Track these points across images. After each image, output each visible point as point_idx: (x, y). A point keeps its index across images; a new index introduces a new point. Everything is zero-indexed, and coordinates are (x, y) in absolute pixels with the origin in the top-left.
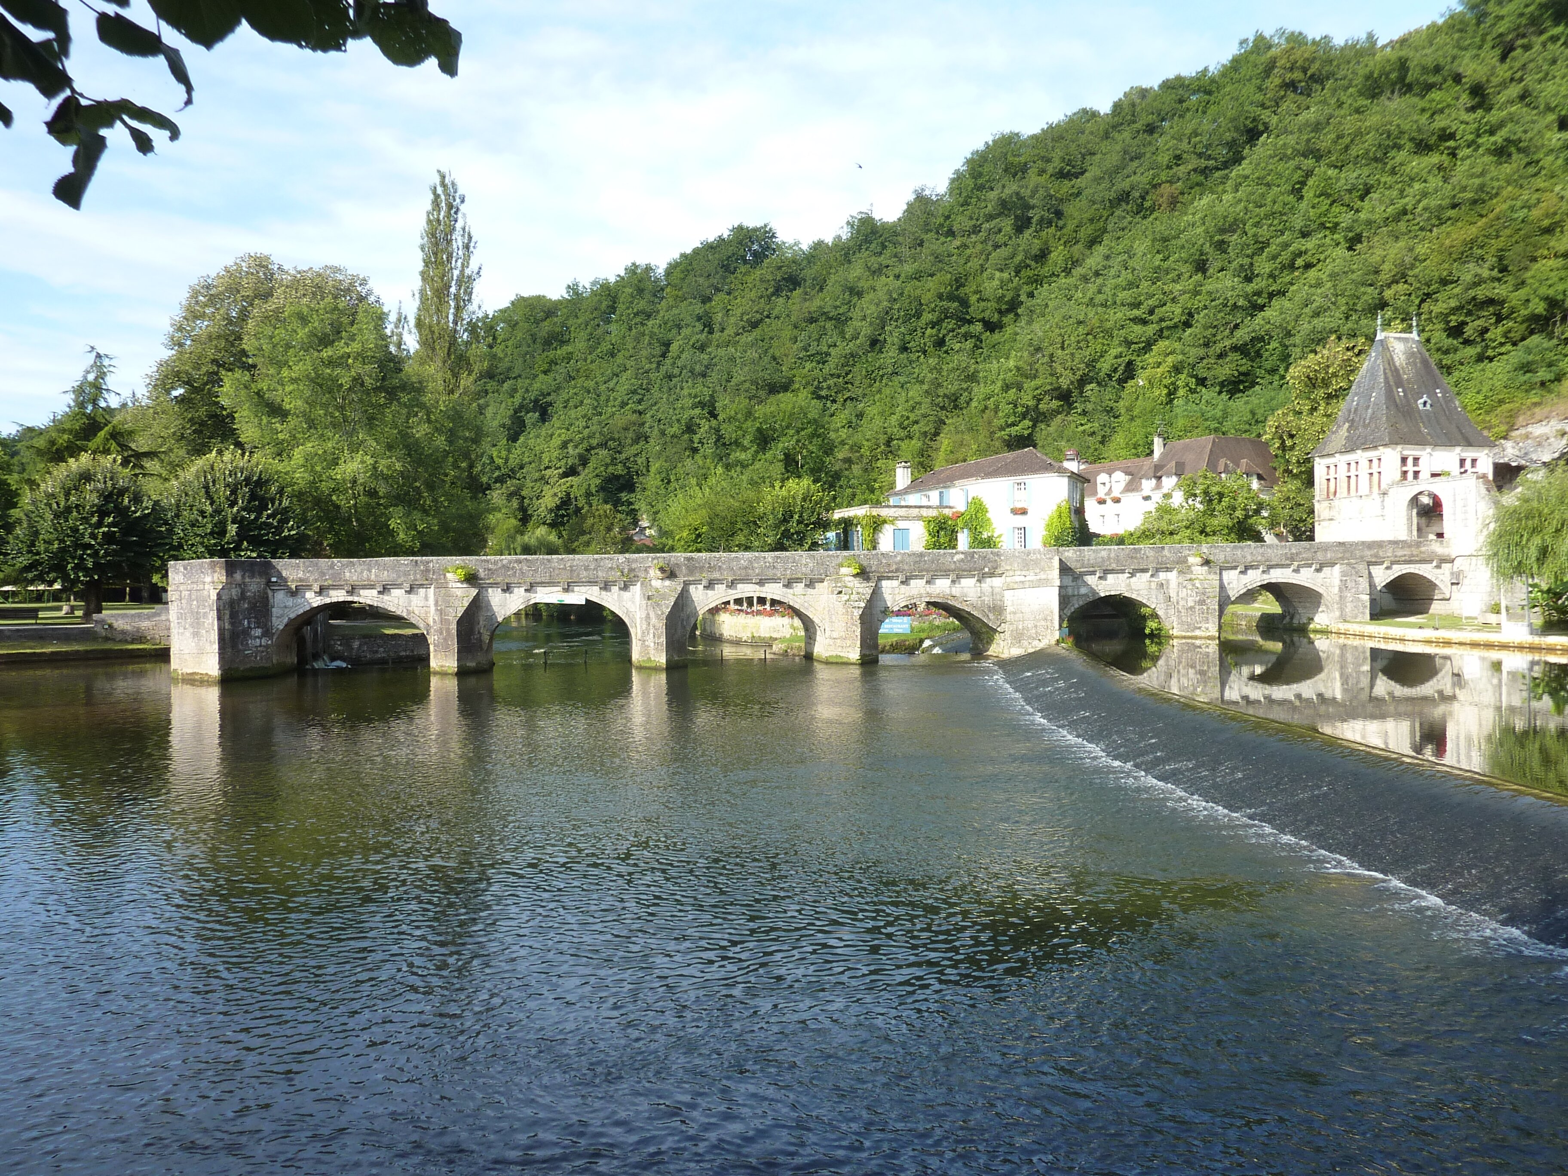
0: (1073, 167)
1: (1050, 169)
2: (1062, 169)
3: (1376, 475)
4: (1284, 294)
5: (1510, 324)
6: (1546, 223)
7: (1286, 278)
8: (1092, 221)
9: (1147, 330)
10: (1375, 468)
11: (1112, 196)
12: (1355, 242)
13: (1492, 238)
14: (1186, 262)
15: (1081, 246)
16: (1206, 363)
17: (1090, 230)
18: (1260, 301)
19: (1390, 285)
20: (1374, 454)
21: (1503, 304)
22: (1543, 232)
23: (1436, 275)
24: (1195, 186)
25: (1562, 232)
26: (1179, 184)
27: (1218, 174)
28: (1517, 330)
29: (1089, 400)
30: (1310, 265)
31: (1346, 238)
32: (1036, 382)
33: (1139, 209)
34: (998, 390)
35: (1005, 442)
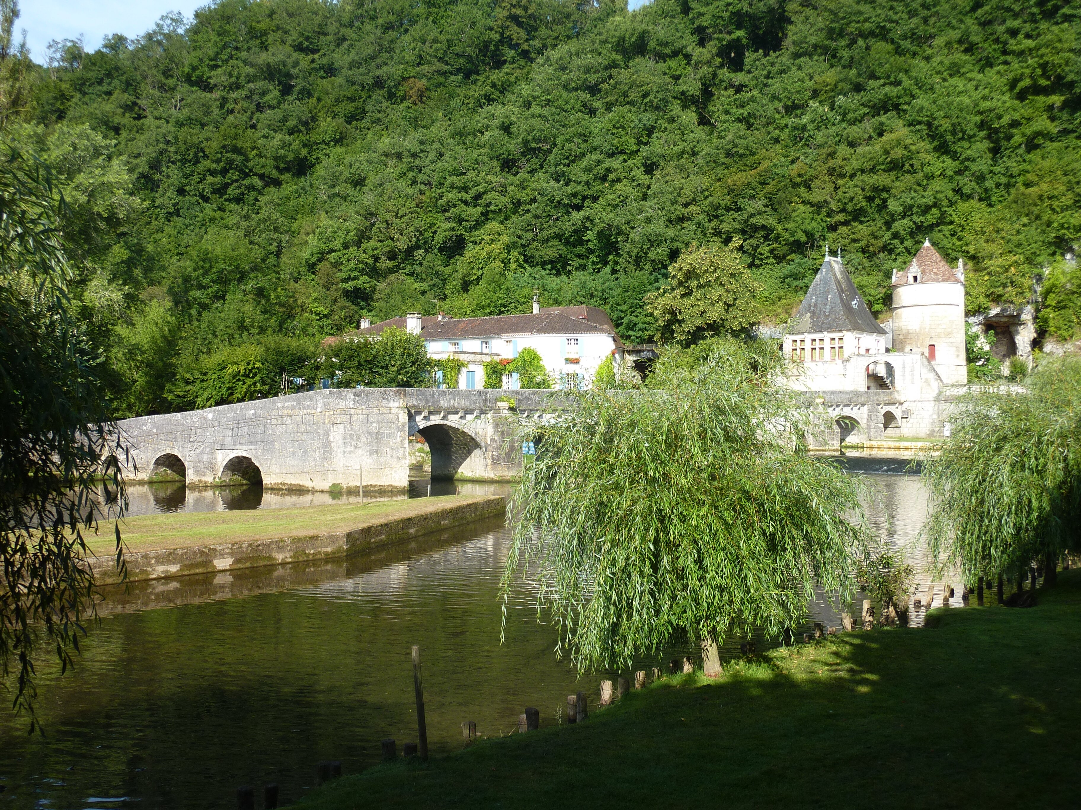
0: (311, 43)
1: (290, 40)
2: (301, 43)
3: (837, 349)
4: (595, 199)
5: (775, 245)
6: (798, 180)
7: (598, 187)
8: (351, 99)
9: (475, 212)
10: (837, 344)
11: (371, 81)
12: (650, 168)
13: (761, 184)
14: (491, 158)
15: (342, 120)
16: (534, 245)
17: (350, 107)
18: (575, 201)
19: (686, 205)
20: (836, 335)
21: (772, 231)
22: (795, 185)
23: (723, 203)
24: (439, 85)
25: (809, 187)
26: (424, 81)
27: (452, 78)
28: (781, 250)
29: (421, 264)
30: (618, 180)
31: (644, 165)
32: (372, 243)
33: (391, 96)
34: (339, 246)
35: (346, 293)
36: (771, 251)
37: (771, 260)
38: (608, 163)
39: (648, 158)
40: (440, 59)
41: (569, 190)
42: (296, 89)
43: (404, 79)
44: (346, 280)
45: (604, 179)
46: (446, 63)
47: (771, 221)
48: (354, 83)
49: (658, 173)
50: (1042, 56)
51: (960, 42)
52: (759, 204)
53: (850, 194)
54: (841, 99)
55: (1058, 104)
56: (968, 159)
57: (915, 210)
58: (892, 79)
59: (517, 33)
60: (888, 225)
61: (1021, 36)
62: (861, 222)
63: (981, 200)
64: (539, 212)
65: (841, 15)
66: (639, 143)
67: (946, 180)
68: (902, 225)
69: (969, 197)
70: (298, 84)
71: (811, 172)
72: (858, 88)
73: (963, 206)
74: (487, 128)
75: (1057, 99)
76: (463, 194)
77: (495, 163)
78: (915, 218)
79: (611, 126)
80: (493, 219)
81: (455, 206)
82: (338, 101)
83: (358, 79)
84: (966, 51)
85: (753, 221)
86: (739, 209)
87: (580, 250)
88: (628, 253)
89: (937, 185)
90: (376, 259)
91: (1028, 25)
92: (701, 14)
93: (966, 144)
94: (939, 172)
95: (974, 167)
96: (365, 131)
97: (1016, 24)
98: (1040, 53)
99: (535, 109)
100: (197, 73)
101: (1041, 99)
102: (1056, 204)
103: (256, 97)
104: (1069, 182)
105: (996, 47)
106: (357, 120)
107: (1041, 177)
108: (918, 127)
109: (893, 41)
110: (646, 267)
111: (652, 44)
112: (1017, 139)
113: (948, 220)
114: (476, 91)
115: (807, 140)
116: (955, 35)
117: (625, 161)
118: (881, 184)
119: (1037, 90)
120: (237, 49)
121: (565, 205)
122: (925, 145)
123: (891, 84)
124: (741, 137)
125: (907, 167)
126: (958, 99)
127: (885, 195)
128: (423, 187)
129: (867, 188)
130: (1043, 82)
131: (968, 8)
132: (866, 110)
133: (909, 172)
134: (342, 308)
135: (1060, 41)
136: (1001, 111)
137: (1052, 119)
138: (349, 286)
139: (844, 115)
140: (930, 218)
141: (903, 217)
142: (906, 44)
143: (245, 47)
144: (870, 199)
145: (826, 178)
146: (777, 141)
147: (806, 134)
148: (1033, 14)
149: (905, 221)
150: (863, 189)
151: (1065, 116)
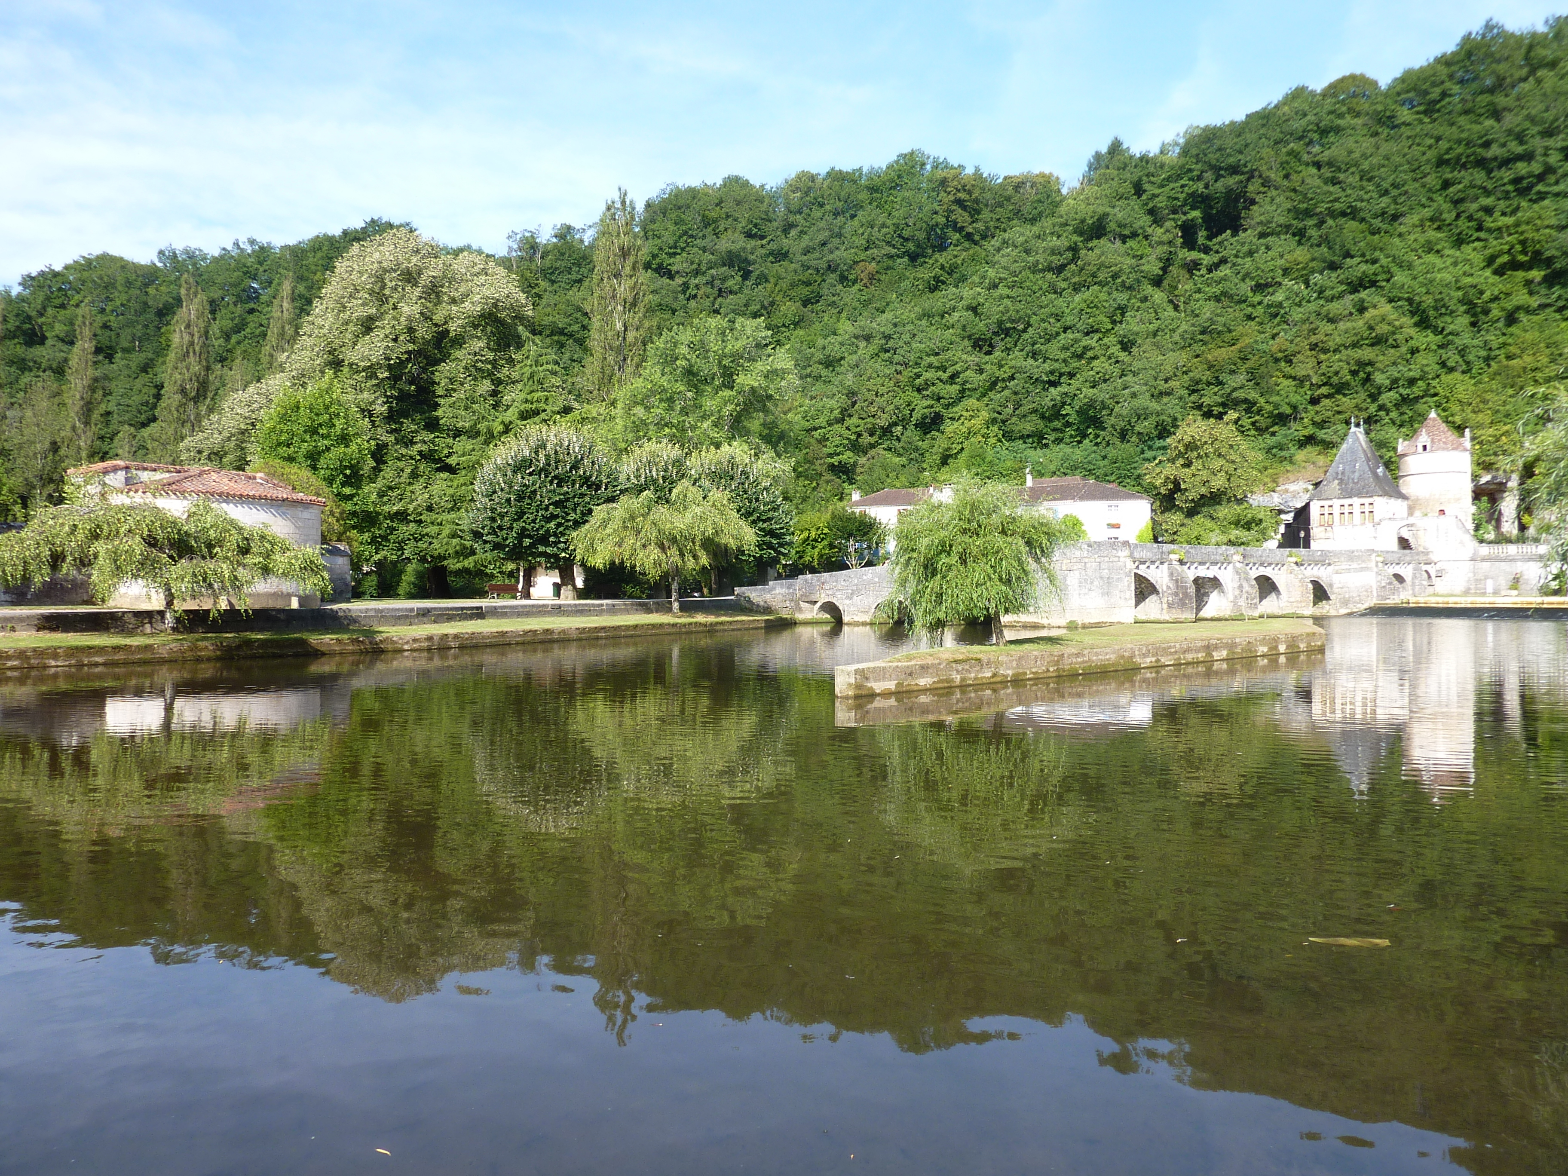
0: (759, 230)
1: (740, 227)
2: (750, 230)
3: (1367, 513)
4: (1071, 375)
5: (1257, 418)
6: (1280, 355)
7: (1075, 364)
8: (808, 284)
9: (954, 389)
10: (1367, 509)
11: (825, 266)
12: (1126, 346)
13: (1241, 359)
14: (963, 338)
15: (799, 304)
16: (1014, 419)
17: (805, 291)
18: (1052, 378)
19: (1166, 381)
20: (1367, 501)
21: (1255, 404)
22: (1277, 360)
23: (1204, 378)
24: (888, 268)
25: (1290, 362)
26: (873, 264)
27: (899, 261)
28: (1263, 422)
29: (899, 440)
30: (1095, 358)
31: (1121, 343)
32: (854, 420)
33: (843, 279)
34: (824, 424)
35: (832, 468)
36: (1253, 424)
37: (1253, 432)
38: (1086, 341)
39: (1125, 337)
40: (888, 243)
41: (1047, 366)
42: (754, 275)
43: (856, 263)
44: (831, 455)
45: (1080, 357)
46: (894, 247)
47: (1253, 395)
48: (809, 268)
49: (1135, 350)
50: (1522, 233)
51: (1432, 220)
52: (1241, 378)
53: (1335, 367)
54: (1316, 278)
55: (1538, 279)
56: (1450, 333)
57: (1401, 383)
58: (1368, 257)
59: (961, 216)
60: (1374, 397)
61: (1497, 214)
62: (1345, 395)
63: (1464, 372)
64: (1019, 388)
65: (1310, 196)
66: (1114, 322)
67: (1431, 354)
68: (1389, 397)
69: (1452, 370)
70: (756, 270)
71: (1292, 348)
72: (1333, 266)
73: (1447, 379)
74: (954, 309)
75: (1536, 274)
76: (940, 373)
77: (966, 342)
78: (1401, 390)
79: (1084, 305)
80: (970, 396)
81: (933, 384)
82: (793, 285)
83: (814, 263)
84: (1439, 228)
85: (1235, 395)
86: (1220, 383)
87: (1057, 424)
88: (1113, 426)
89: (1421, 359)
90: (859, 435)
91: (1501, 202)
92: (1155, 196)
93: (1448, 319)
94: (1424, 347)
95: (1458, 341)
96: (821, 314)
97: (1488, 201)
98: (1520, 229)
99: (1002, 290)
100: (658, 260)
101: (1520, 274)
102: (1539, 375)
103: (717, 283)
104: (1552, 354)
105: (1471, 224)
106: (812, 304)
107: (1523, 351)
108: (1400, 303)
109: (1363, 220)
110: (1133, 439)
111: (1113, 226)
112: (1495, 313)
113: (1432, 391)
114: (925, 273)
115: (1282, 317)
116: (1427, 213)
117: (1100, 339)
118: (1366, 358)
119: (1515, 265)
120: (692, 236)
121: (1043, 382)
122: (1407, 321)
123: (1367, 262)
124: (1217, 315)
125: (1391, 341)
126: (1439, 276)
127: (1369, 369)
128: (899, 368)
129: (1352, 362)
130: (1522, 258)
131: (1438, 187)
132: (1344, 287)
133: (1394, 347)
134: (828, 482)
135: (1539, 218)
136: (1484, 287)
137: (1531, 293)
138: (835, 460)
139: (1321, 292)
140: (1416, 391)
141: (1390, 390)
142: (1377, 223)
143: (701, 234)
144: (1354, 373)
145: (1309, 353)
146: (1250, 318)
147: (1283, 312)
148: (1508, 192)
149: (1391, 393)
150: (1348, 364)
151: (1543, 291)
